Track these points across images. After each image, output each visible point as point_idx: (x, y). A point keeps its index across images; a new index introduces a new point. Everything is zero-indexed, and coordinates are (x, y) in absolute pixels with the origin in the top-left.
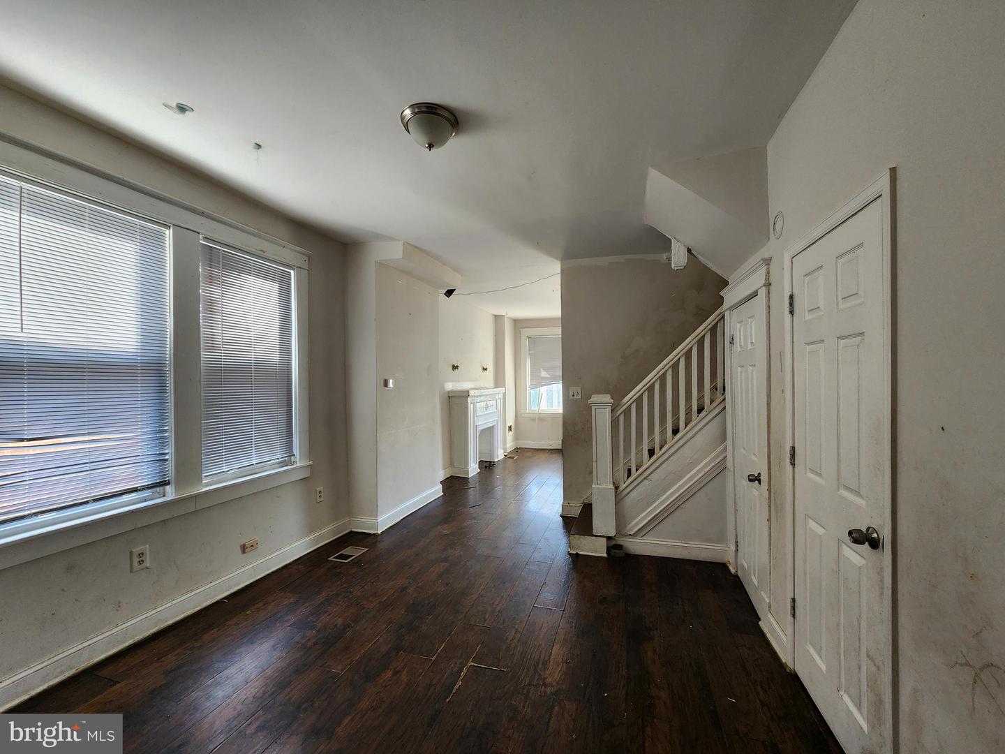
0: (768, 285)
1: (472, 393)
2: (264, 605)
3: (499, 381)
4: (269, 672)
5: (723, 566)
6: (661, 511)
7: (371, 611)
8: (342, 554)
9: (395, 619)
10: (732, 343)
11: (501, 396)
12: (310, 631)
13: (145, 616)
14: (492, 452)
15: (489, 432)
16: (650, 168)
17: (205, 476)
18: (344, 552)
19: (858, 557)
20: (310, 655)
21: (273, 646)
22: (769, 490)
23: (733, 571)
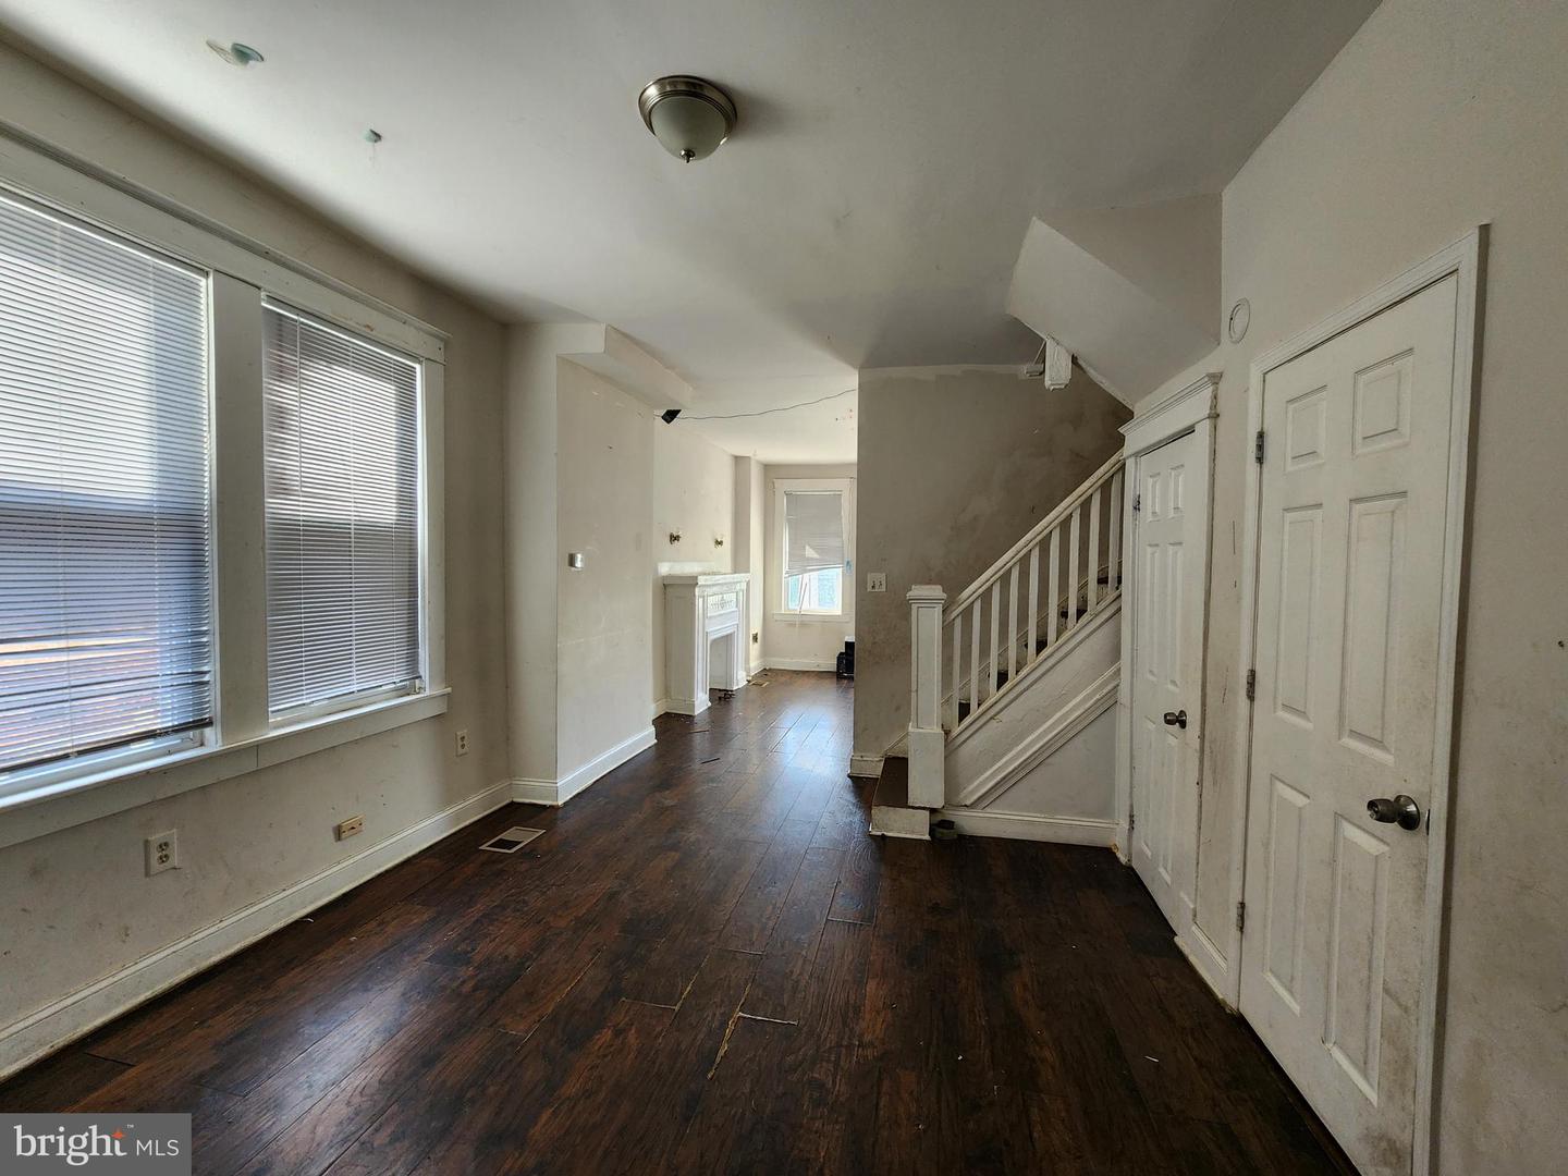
0: (1214, 416)
1: (701, 580)
2: (379, 925)
3: (740, 563)
4: (401, 1038)
5: (1107, 853)
6: (1015, 769)
7: (562, 933)
8: (501, 839)
9: (605, 944)
10: (1137, 508)
11: (744, 586)
12: (464, 968)
13: (173, 949)
14: (729, 676)
15: (726, 642)
16: (1034, 218)
17: (273, 712)
18: (506, 835)
19: (1374, 842)
20: (469, 1008)
21: (403, 994)
22: (1202, 737)
23: (1123, 859)
